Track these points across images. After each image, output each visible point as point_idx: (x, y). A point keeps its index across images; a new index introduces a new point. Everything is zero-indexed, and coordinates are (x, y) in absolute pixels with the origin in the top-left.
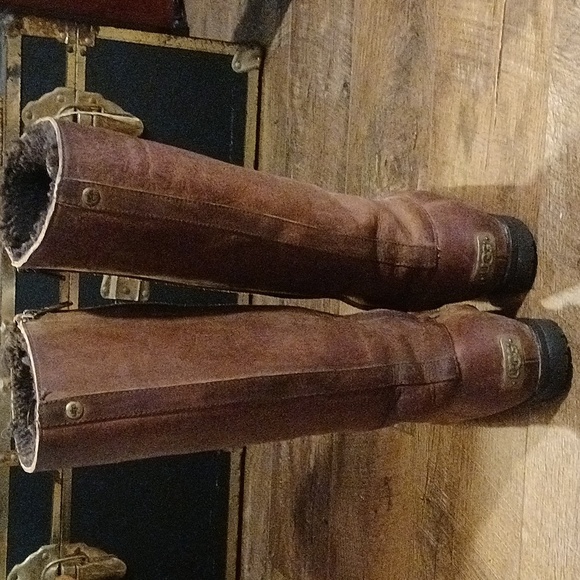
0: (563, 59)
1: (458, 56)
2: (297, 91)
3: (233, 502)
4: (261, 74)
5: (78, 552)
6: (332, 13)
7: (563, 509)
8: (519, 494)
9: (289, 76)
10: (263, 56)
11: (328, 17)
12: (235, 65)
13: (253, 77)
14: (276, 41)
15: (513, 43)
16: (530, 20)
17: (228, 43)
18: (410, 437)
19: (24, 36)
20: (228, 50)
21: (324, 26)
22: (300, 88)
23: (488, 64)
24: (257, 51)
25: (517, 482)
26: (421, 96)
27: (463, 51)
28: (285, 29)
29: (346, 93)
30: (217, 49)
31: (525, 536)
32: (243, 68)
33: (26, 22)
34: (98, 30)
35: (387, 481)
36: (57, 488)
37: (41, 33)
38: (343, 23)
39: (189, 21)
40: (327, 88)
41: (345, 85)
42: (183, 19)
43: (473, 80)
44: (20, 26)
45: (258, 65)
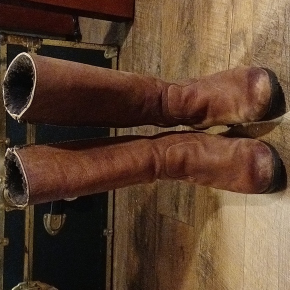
0: (257, 60)
1: (210, 56)
2: (135, 68)
3: (109, 259)
4: (118, 59)
5: (36, 285)
6: (152, 33)
7: (262, 258)
8: (242, 252)
9: (131, 60)
10: (119, 50)
11: (149, 34)
12: (106, 55)
13: (114, 60)
14: (125, 43)
15: (235, 52)
16: (242, 42)
17: (103, 45)
18: (192, 228)
19: (8, 45)
20: (102, 48)
21: (148, 39)
22: (137, 66)
23: (224, 61)
24: (116, 48)
25: (241, 247)
26: (194, 73)
27: (212, 54)
28: (129, 39)
29: (159, 70)
30: (98, 48)
31: (245, 271)
32: (110, 57)
33: (9, 39)
34: (42, 41)
35: (182, 248)
36: (26, 255)
37: (16, 43)
38: (157, 38)
39: (82, 32)
40: (150, 67)
41: (158, 66)
42: (79, 31)
43: (218, 67)
44: (6, 40)
45: (116, 55)
